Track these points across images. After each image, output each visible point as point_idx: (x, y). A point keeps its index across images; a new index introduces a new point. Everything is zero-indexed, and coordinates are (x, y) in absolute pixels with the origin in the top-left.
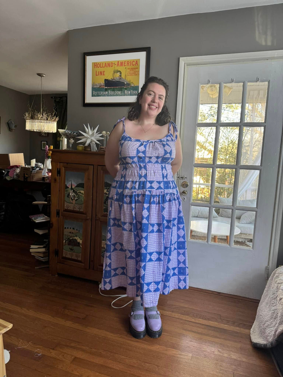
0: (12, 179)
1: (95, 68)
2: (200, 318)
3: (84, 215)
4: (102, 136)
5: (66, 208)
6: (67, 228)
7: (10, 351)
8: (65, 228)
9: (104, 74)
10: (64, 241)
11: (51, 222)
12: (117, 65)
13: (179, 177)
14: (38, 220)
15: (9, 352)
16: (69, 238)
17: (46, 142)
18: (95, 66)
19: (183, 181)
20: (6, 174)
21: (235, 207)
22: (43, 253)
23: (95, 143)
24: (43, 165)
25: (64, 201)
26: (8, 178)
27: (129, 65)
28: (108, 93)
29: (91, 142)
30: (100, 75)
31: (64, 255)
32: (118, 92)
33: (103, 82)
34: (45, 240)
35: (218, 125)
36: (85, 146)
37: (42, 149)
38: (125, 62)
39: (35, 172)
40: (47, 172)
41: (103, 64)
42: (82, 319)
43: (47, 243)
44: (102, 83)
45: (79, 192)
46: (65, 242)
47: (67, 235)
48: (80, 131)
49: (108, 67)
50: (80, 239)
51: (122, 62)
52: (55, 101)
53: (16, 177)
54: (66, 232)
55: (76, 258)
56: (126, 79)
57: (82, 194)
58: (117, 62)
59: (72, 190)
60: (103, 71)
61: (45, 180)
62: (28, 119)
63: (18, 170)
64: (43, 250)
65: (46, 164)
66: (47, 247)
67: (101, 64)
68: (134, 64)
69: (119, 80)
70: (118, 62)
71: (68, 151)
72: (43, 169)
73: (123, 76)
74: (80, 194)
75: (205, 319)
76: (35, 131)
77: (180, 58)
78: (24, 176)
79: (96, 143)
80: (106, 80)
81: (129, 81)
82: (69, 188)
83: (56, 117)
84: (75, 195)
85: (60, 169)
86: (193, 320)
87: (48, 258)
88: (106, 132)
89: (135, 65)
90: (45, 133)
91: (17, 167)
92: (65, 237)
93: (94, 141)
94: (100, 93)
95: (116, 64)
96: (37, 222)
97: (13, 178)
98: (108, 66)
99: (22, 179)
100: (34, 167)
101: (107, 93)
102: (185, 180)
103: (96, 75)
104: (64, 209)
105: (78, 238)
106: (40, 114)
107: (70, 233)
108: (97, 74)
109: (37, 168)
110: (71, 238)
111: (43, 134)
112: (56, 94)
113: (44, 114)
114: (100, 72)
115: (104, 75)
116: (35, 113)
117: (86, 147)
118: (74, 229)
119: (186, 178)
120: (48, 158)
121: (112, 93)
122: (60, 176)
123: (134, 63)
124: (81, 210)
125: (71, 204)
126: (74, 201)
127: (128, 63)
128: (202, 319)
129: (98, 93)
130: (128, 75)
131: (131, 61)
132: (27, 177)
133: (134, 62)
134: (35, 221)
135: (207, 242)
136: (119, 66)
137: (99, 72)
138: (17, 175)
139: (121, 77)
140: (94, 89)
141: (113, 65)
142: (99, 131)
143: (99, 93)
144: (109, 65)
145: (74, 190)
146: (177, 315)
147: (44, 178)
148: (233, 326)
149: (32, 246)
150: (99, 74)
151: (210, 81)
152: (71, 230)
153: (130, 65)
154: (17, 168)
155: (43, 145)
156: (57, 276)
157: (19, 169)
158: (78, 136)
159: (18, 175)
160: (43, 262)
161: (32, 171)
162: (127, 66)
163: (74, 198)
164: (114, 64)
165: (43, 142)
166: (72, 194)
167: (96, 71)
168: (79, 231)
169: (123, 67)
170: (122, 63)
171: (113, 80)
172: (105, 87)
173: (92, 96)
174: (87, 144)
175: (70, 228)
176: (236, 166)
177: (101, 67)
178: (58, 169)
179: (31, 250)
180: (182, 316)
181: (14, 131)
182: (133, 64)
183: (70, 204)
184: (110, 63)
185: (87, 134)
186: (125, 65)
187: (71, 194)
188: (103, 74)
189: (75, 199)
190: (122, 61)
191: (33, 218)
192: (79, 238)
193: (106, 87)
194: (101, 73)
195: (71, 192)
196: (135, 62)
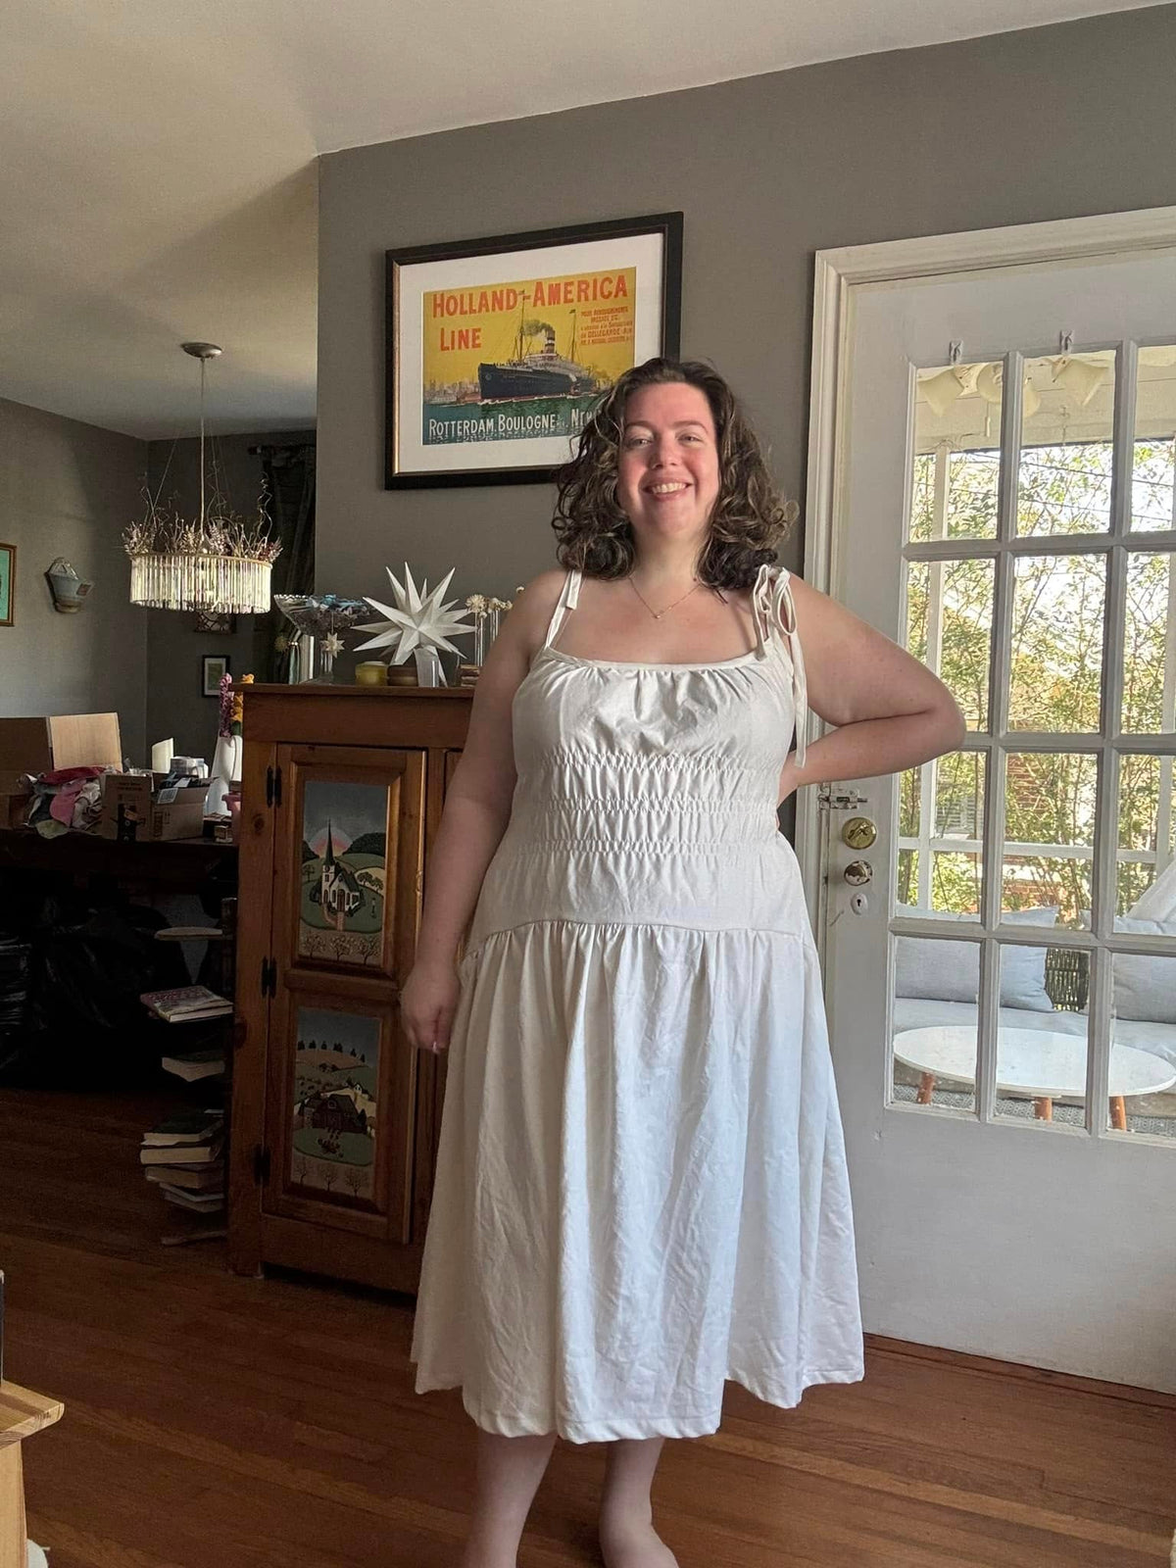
0: (63, 831)
1: (435, 316)
2: (938, 1480)
3: (387, 984)
4: (469, 620)
5: (305, 952)
6: (307, 1046)
7: (48, 1549)
8: (301, 1046)
9: (477, 342)
10: (297, 1108)
11: (237, 1021)
12: (532, 300)
13: (827, 799)
14: (177, 1010)
15: (45, 1552)
16: (318, 1093)
17: (223, 661)
18: (439, 310)
19: (850, 814)
20: (39, 808)
21: (1107, 936)
22: (199, 1172)
23: (437, 649)
24: (206, 767)
25: (297, 917)
26: (46, 830)
27: (587, 299)
28: (496, 423)
29: (417, 647)
30: (460, 347)
31: (295, 1178)
32: (540, 420)
33: (471, 379)
34: (208, 1111)
35: (1004, 549)
36: (391, 664)
37: (207, 692)
38: (571, 283)
39: (169, 796)
40: (225, 798)
41: (471, 295)
42: (369, 1463)
43: (218, 1125)
44: (466, 380)
45: (362, 877)
46: (301, 1112)
47: (310, 1080)
48: (369, 600)
49: (494, 310)
50: (366, 1096)
51: (558, 285)
52: (267, 465)
53: (82, 823)
54: (306, 1064)
55: (349, 1191)
56: (576, 359)
57: (378, 882)
58: (534, 288)
59: (332, 869)
60: (475, 331)
61: (216, 834)
62: (139, 554)
63: (93, 791)
64: (202, 1155)
65: (222, 760)
66: (219, 1141)
67: (462, 296)
68: (610, 293)
69: (541, 366)
70: (539, 285)
71: (318, 687)
72: (209, 785)
73: (561, 348)
74: (367, 884)
75: (965, 1488)
76: (174, 606)
77: (817, 252)
78: (121, 820)
79: (442, 653)
80: (485, 369)
81: (588, 369)
82: (317, 857)
83: (271, 540)
84: (347, 891)
85: (279, 771)
86: (900, 1488)
87: (221, 1196)
88: (487, 601)
89: (616, 296)
90: (221, 618)
91: (88, 774)
92: (297, 1089)
93: (434, 644)
94: (462, 425)
95: (529, 297)
96: (174, 1019)
97: (71, 827)
98: (493, 305)
99: (108, 832)
100: (166, 776)
101: (490, 424)
102: (860, 811)
103: (443, 348)
104: (297, 958)
105: (360, 1092)
106: (197, 530)
107: (323, 1067)
108: (448, 343)
109: (179, 777)
110: (329, 1094)
111: (210, 624)
112: (272, 434)
113: (214, 529)
114: (461, 332)
115: (479, 346)
116: (174, 527)
117: (394, 671)
118: (338, 1048)
119: (860, 801)
120: (232, 734)
121: (514, 423)
122: (279, 803)
123: (612, 287)
124: (371, 960)
125: (327, 932)
126: (341, 915)
127: (584, 286)
128: (951, 1484)
129: (450, 425)
130: (583, 343)
131: (595, 281)
132: (134, 824)
133: (611, 282)
134: (166, 1014)
135: (978, 1113)
136: (543, 304)
137: (453, 332)
138: (89, 813)
139: (552, 351)
140: (431, 411)
141: (515, 302)
142: (456, 598)
143: (456, 425)
144: (497, 301)
145: (342, 864)
146: (823, 1465)
147: (210, 827)
148: (1101, 1521)
149: (151, 1139)
150: (453, 343)
151: (961, 348)
152: (331, 1057)
153: (591, 297)
154: (91, 780)
155: (210, 675)
156: (261, 1277)
157: (96, 786)
158: (362, 621)
159: (93, 811)
160: (201, 1214)
161: (156, 792)
162: (579, 300)
163: (341, 904)
164: (520, 298)
165: (208, 661)
166: (331, 886)
167: (443, 329)
168: (363, 1059)
169: (562, 308)
170: (554, 291)
171: (519, 368)
172: (483, 398)
173: (426, 442)
174: (399, 659)
175: (324, 1047)
176: (1099, 737)
177: (463, 312)
178: (270, 772)
179: (146, 1157)
180: (851, 1467)
181: (74, 610)
182: (606, 293)
183: (322, 933)
184: (502, 292)
185: (402, 610)
186: (569, 296)
187: (325, 885)
188: (474, 340)
189: (347, 909)
190: (554, 283)
191: (157, 1005)
192: (364, 1092)
193: (488, 401)
194: (463, 337)
195: (327, 876)
196: (615, 282)
